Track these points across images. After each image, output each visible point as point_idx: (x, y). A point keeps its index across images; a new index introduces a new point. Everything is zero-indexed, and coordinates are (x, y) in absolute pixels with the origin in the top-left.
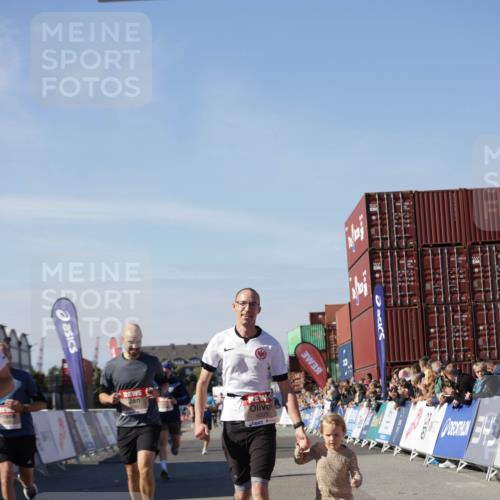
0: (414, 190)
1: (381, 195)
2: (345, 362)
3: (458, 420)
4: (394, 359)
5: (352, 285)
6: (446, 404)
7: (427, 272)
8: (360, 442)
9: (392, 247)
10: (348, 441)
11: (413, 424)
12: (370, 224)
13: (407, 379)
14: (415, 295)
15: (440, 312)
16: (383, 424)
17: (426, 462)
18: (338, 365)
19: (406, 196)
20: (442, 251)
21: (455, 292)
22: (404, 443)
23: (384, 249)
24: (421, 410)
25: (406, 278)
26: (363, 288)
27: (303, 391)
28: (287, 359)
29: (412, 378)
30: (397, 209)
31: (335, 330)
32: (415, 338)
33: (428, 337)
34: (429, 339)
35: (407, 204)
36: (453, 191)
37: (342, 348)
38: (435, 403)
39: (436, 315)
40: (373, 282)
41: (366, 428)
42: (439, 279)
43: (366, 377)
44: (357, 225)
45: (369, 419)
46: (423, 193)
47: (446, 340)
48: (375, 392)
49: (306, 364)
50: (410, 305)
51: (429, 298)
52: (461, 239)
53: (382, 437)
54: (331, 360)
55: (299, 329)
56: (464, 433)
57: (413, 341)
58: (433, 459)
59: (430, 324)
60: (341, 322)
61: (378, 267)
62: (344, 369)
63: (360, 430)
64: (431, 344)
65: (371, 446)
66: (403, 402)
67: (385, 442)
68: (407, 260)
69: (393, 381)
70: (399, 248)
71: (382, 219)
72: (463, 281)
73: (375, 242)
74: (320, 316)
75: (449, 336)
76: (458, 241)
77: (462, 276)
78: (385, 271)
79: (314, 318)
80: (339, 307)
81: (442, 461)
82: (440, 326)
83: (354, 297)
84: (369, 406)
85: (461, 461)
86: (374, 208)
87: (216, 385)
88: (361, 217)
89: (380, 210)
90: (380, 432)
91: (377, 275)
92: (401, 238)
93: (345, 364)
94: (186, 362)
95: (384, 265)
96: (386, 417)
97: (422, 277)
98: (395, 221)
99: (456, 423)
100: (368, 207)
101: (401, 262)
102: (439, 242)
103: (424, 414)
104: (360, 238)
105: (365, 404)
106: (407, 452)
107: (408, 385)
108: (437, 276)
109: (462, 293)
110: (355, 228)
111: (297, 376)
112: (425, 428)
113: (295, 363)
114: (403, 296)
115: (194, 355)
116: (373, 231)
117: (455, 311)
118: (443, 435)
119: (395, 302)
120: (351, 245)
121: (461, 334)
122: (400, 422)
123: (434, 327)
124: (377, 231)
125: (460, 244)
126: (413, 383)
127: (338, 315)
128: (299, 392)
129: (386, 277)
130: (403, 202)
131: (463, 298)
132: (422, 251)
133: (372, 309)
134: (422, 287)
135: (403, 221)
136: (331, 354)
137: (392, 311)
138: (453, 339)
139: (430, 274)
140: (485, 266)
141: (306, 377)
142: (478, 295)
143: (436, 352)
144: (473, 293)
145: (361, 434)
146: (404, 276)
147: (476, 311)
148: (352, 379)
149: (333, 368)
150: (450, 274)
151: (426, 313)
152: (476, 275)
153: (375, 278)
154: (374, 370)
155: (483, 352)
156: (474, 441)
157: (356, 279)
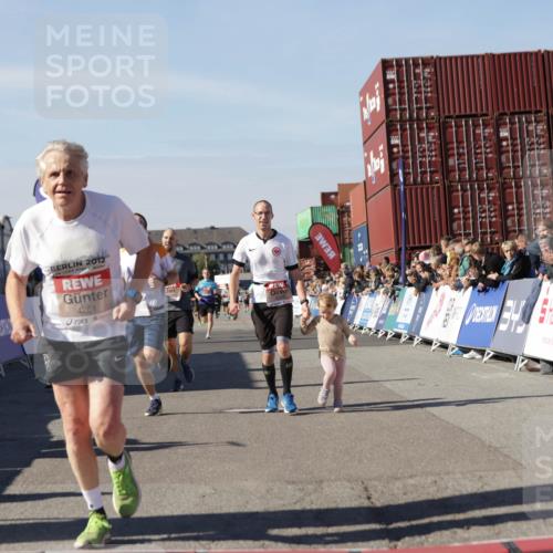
0: (435, 56)
1: (399, 61)
2: (360, 247)
3: (484, 305)
4: (414, 243)
5: (367, 161)
6: (471, 288)
7: (450, 146)
8: (377, 332)
9: (411, 119)
10: (363, 331)
11: (435, 311)
12: (387, 94)
13: (427, 262)
14: (436, 172)
15: (464, 190)
16: (402, 312)
17: (449, 352)
18: (352, 251)
19: (426, 62)
20: (467, 124)
21: (481, 168)
22: (425, 333)
23: (402, 121)
24: (443, 296)
25: (427, 153)
26: (379, 164)
27: (315, 278)
29: (432, 261)
30: (417, 76)
31: (349, 212)
32: (437, 219)
33: (451, 218)
34: (453, 221)
35: (427, 70)
36: (478, 57)
37: (357, 232)
38: (458, 287)
39: (460, 193)
40: (391, 158)
41: (383, 317)
42: (464, 154)
43: (383, 261)
44: (373, 95)
45: (386, 307)
46: (445, 58)
47: (471, 221)
48: (393, 276)
49: (320, 246)
50: (431, 182)
51: (452, 174)
52: (487, 109)
53: (400, 326)
54: (344, 245)
55: (309, 211)
56: (491, 319)
57: (435, 222)
58: (457, 349)
59: (454, 204)
60: (355, 203)
61: (395, 141)
62: (358, 254)
63: (376, 320)
64: (455, 225)
65: (389, 336)
66: (423, 287)
67: (404, 332)
68: (428, 132)
70: (419, 119)
71: (401, 88)
72: (490, 155)
73: (394, 113)
74: (333, 197)
75: (474, 218)
76: (484, 112)
77: (488, 150)
78: (404, 145)
79: (326, 198)
80: (353, 186)
81: (465, 350)
82: (465, 206)
83: (370, 174)
84: (386, 292)
85: (488, 351)
86: (391, 75)
87: (217, 273)
88: (377, 86)
89: (398, 77)
90: (398, 320)
91: (395, 150)
92: (421, 109)
93: (360, 249)
94: (185, 249)
95: (403, 138)
96: (404, 305)
97: (445, 152)
98: (414, 90)
99: (482, 308)
100: (384, 75)
102: (463, 113)
103: (447, 300)
104: (375, 109)
105: (382, 290)
106: (428, 342)
108: (461, 151)
109: (488, 169)
110: (370, 98)
111: (308, 262)
112: (447, 315)
113: (306, 247)
114: (424, 173)
115: (194, 240)
116: (390, 101)
117: (481, 190)
118: (467, 322)
119: (415, 180)
120: (366, 116)
121: (488, 215)
123: (458, 207)
124: (394, 101)
125: (487, 115)
126: (433, 266)
127: (352, 195)
128: (310, 280)
129: (405, 152)
130: (424, 69)
131: (490, 175)
132: (445, 123)
133: (389, 188)
134: (444, 163)
135: (423, 89)
136: (344, 239)
137: (411, 190)
138: (479, 220)
139: (453, 149)
140: (513, 138)
141: (318, 264)
142: (506, 170)
143: (460, 235)
144: (501, 168)
145: (377, 324)
146: (424, 150)
147: (504, 189)
148: (368, 264)
149: (347, 254)
150: (476, 149)
151: (449, 190)
152: (504, 149)
153: (393, 153)
154: (392, 255)
155: (512, 234)
156: (503, 327)
157: (372, 154)
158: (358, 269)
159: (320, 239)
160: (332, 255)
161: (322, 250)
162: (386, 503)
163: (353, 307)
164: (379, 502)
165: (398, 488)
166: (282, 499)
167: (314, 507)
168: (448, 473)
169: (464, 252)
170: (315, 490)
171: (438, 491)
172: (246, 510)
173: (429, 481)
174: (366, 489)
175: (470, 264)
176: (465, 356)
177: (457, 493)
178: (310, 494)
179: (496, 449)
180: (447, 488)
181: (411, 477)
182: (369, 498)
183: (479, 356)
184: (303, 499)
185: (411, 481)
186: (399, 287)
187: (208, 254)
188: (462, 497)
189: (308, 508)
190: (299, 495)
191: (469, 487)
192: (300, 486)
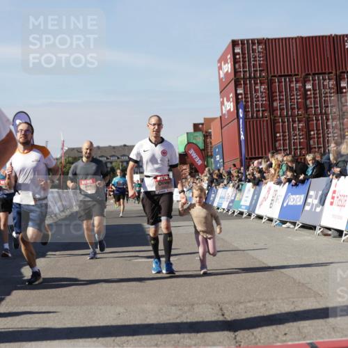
0: (265, 38)
1: (242, 41)
2: (218, 157)
3: (296, 194)
4: (252, 155)
5: (222, 103)
6: (287, 183)
7: (275, 94)
8: (228, 211)
9: (250, 77)
10: (219, 211)
11: (264, 198)
12: (235, 61)
13: (261, 167)
14: (266, 110)
15: (283, 122)
16: (244, 198)
17: (274, 224)
18: (212, 160)
19: (260, 42)
20: (285, 80)
21: (294, 108)
22: (258, 211)
23: (245, 79)
24: (270, 188)
25: (260, 99)
26: (230, 106)
27: (189, 177)
28: (178, 156)
29: (263, 166)
30: (254, 51)
31: (211, 136)
32: (266, 140)
33: (275, 139)
34: (276, 141)
35: (260, 47)
36: (292, 38)
37: (216, 148)
38: (279, 183)
39: (281, 124)
40: (237, 101)
41: (232, 201)
42: (283, 99)
43: (232, 166)
44: (226, 62)
45: (234, 195)
46: (272, 39)
47: (288, 141)
48: (238, 176)
49: (192, 157)
50: (263, 117)
51: (276, 112)
52: (298, 71)
53: (243, 207)
54: (208, 156)
55: (186, 135)
56: (300, 203)
57: (265, 142)
58: (278, 222)
59: (277, 130)
60: (214, 130)
61: (240, 91)
62: (216, 162)
63: (228, 203)
64: (277, 144)
65: (236, 214)
66: (258, 182)
67: (245, 211)
68: (261, 85)
69: (251, 168)
70: (255, 78)
71: (244, 58)
72: (300, 100)
73: (239, 74)
74: (200, 126)
75: (290, 139)
76: (296, 73)
77: (299, 97)
78: (245, 94)
79: (196, 127)
80: (213, 119)
81: (284, 223)
82: (284, 132)
83: (224, 112)
84: (234, 186)
85: (298, 223)
86: (238, 50)
88: (229, 56)
89: (242, 51)
90: (242, 203)
91: (240, 97)
92: (256, 71)
93: (218, 159)
94: (107, 159)
95: (245, 90)
96: (246, 194)
97: (271, 96)
98: (252, 59)
99: (294, 196)
100: (234, 50)
101: (257, 87)
102: (283, 74)
103: (272, 192)
104: (228, 71)
105: (231, 185)
106: (260, 217)
107: (261, 171)
108: (281, 97)
109: (299, 109)
110: (225, 64)
111: (185, 167)
112: (272, 200)
113: (184, 158)
114: (258, 111)
115: (113, 153)
116: (237, 66)
117: (294, 122)
118: (285, 205)
119: (252, 116)
120: (222, 76)
121: (299, 138)
122: (256, 196)
123: (279, 133)
124: (240, 66)
125: (297, 75)
126: (264, 170)
127: (213, 125)
128: (186, 178)
129: (246, 98)
130: (258, 46)
131: (300, 112)
132: (271, 80)
133: (236, 120)
134: (271, 105)
135: (258, 59)
136: (208, 152)
137: (250, 122)
138: (293, 141)
139: (276, 96)
140: (314, 90)
141: (191, 168)
142: (310, 110)
143: (281, 150)
144: (307, 108)
145: (228, 206)
146: (258, 97)
147: (309, 121)
148: (222, 168)
149: (209, 162)
150: (291, 96)
151: (274, 122)
152: (308, 96)
153: (239, 99)
154: (238, 163)
155: (313, 150)
156: (307, 208)
157: (225, 99)
158: (217, 172)
159: (192, 153)
160: (199, 162)
161: (193, 159)
162: (234, 318)
163: (213, 195)
164: (229, 317)
165: (241, 309)
166: (168, 315)
167: (189, 321)
168: (272, 299)
169: (283, 160)
170: (189, 310)
171: (266, 310)
172: (146, 323)
173: (261, 304)
174: (221, 309)
175: (287, 169)
176: (284, 226)
177: (279, 312)
178: (186, 313)
179: (303, 284)
180: (272, 308)
181: (250, 302)
182: (223, 315)
183: (292, 226)
184: (182, 316)
185: (249, 304)
186: (242, 183)
187: (122, 162)
188: (281, 314)
189: (185, 321)
190: (179, 313)
191: (286, 308)
192: (180, 308)
